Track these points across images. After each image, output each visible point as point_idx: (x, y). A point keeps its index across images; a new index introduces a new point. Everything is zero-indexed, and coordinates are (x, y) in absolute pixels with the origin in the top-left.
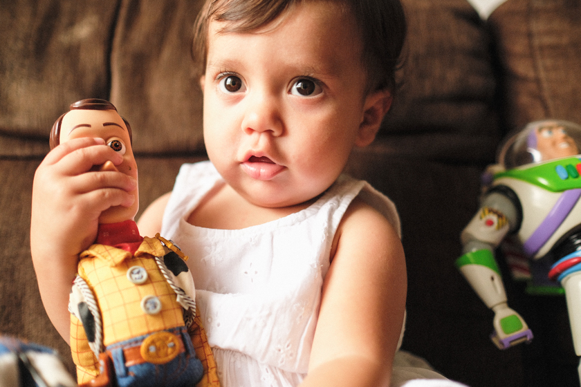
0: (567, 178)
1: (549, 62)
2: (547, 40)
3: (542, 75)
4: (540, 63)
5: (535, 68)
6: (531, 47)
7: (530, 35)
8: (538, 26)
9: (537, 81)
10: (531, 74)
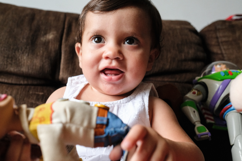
0: (224, 75)
1: (225, 47)
2: (224, 39)
3: (224, 52)
4: (222, 48)
5: (221, 49)
6: (218, 42)
7: (217, 38)
8: (220, 34)
9: (222, 54)
10: (219, 52)
